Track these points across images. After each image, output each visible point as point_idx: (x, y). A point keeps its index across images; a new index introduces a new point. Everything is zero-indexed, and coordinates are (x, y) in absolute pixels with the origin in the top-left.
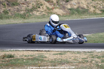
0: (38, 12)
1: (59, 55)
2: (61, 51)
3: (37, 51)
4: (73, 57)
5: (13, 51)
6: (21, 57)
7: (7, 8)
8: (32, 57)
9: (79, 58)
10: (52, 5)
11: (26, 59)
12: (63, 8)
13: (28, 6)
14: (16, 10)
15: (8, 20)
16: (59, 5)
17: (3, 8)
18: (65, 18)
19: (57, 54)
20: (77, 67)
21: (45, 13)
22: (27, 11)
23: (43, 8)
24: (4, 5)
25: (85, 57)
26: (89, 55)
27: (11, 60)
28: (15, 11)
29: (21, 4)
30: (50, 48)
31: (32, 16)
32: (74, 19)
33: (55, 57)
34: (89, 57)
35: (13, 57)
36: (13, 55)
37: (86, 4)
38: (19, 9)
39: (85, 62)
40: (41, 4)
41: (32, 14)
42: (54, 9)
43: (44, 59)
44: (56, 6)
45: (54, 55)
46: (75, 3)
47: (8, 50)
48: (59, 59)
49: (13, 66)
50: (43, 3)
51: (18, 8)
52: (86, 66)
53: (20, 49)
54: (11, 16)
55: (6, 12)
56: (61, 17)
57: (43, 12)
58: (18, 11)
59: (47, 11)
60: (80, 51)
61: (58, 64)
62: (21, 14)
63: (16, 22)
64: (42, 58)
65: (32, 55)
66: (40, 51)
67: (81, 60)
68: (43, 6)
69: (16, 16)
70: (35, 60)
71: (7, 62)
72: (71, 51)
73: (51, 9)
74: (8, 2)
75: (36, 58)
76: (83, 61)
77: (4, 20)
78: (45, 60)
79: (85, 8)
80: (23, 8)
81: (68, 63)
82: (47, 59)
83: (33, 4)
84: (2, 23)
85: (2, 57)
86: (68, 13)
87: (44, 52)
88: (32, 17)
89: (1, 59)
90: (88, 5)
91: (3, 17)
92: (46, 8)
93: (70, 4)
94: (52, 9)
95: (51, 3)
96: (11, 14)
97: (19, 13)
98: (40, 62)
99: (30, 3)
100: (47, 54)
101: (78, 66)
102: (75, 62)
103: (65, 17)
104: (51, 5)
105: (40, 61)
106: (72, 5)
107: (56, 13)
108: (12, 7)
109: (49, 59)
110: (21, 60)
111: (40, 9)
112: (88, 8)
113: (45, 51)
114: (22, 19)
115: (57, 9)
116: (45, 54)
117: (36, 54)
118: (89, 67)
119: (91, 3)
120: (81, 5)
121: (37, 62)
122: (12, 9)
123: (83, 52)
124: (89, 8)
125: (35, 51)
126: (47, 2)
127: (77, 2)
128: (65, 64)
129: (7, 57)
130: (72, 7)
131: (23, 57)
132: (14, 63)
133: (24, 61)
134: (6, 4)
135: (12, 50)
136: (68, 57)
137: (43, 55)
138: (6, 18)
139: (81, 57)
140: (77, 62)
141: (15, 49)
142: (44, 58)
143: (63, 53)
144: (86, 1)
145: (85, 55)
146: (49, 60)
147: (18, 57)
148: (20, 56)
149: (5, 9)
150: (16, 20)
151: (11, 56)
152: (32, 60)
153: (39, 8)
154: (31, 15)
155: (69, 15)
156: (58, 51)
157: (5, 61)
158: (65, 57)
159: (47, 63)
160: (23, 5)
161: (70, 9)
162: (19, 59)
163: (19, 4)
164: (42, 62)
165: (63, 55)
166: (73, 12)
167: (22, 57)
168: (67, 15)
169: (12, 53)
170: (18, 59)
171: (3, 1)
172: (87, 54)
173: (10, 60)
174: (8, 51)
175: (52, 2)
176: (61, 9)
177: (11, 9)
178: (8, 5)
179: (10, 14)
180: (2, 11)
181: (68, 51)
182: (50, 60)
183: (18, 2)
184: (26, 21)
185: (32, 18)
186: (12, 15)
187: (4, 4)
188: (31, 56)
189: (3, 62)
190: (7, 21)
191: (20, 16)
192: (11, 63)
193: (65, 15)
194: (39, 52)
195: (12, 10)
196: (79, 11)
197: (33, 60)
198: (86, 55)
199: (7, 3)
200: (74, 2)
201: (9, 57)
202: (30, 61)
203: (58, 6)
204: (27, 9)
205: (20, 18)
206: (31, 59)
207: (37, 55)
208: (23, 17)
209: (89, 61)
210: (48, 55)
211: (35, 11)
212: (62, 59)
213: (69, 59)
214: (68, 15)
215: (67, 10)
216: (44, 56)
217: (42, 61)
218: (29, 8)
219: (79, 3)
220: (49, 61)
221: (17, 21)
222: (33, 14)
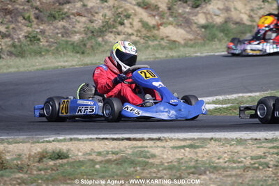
0: (118, 36)
1: (187, 149)
2: (194, 139)
3: (129, 139)
4: (226, 155)
5: (65, 140)
6: (88, 157)
7: (36, 26)
8: (118, 157)
9: (244, 156)
10: (157, 17)
11: (101, 162)
12: (186, 23)
13: (91, 21)
14: (61, 31)
15: (39, 58)
16: (176, 17)
17: (25, 28)
18: (192, 49)
19: (183, 147)
20: (240, 181)
21: (138, 38)
22: (90, 35)
23: (131, 24)
24: (28, 19)
25: (260, 152)
26: (270, 148)
27: (62, 165)
28: (57, 33)
29: (73, 14)
30: (162, 132)
31: (103, 46)
32: (216, 54)
33: (179, 154)
34: (269, 153)
35: (67, 157)
36: (65, 151)
37: (247, 12)
38: (68, 29)
39: (261, 167)
40: (125, 14)
41: (103, 40)
42: (161, 27)
43: (151, 161)
44: (168, 19)
45: (175, 150)
46: (218, 9)
47: (51, 139)
48: (191, 161)
49: (69, 182)
50: (131, 11)
51: (64, 27)
52: (264, 178)
53: (81, 134)
54: (48, 48)
55: (34, 37)
56: (182, 49)
57: (133, 34)
58: (66, 33)
59: (144, 32)
60: (243, 138)
61: (189, 174)
62: (74, 42)
63: (62, 64)
64: (144, 159)
65: (117, 150)
66: (135, 139)
67: (250, 161)
68: (133, 19)
69: (59, 48)
70: (126, 165)
71: (52, 170)
72: (221, 139)
73: (154, 27)
74: (37, 11)
75: (127, 158)
76: (255, 164)
77: (28, 59)
78: (153, 165)
79: (244, 24)
80: (79, 27)
81: (215, 169)
82: (156, 161)
83: (104, 16)
84: (24, 66)
85: (37, 159)
86: (199, 37)
87: (148, 142)
88: (103, 49)
89: (36, 164)
90: (252, 14)
91: (24, 51)
92: (140, 24)
93: (204, 13)
94: (156, 28)
95: (153, 10)
96: (47, 44)
97: (69, 39)
98: (138, 168)
99: (96, 13)
100: (155, 147)
101: (241, 177)
102: (233, 168)
103: (191, 46)
104: (154, 16)
105: (139, 166)
106: (209, 16)
107: (167, 37)
108: (49, 24)
109: (164, 161)
110: (88, 164)
111: (125, 27)
112: (251, 21)
113: (150, 139)
114: (78, 55)
115: (170, 26)
116: (151, 147)
117: (125, 147)
118: (273, 180)
119: (261, 8)
120: (234, 15)
121: (132, 169)
122: (50, 29)
123: (251, 139)
124: (254, 21)
125: (123, 139)
126: (143, 8)
127: (221, 7)
128: (208, 172)
129: (50, 158)
130: (210, 21)
131: (93, 157)
132: (70, 174)
133: (97, 166)
134: (32, 17)
135: (61, 138)
136: (215, 154)
137: (146, 149)
138: (33, 54)
139: (247, 153)
140: (238, 168)
141: (68, 137)
142: (149, 158)
143: (197, 144)
144: (246, 5)
145: (258, 147)
146: (162, 164)
147: (80, 155)
148: (84, 155)
149: (30, 29)
150: (61, 60)
151: (60, 156)
152: (117, 164)
153: (122, 24)
154: (100, 44)
155: (202, 41)
156: (185, 140)
157: (45, 169)
158: (205, 155)
159: (159, 171)
160: (78, 18)
161: (205, 27)
162: (81, 163)
163: (68, 17)
164: (144, 169)
165: (201, 149)
166: (214, 35)
167: (91, 157)
168: (198, 43)
169: (63, 147)
170: (80, 161)
171: (26, 8)
172: (264, 144)
173: (59, 166)
174: (49, 142)
175: (157, 8)
176: (179, 25)
177: (47, 28)
178: (37, 18)
179: (43, 43)
180: (22, 35)
181: (212, 139)
182: (166, 164)
183: (66, 10)
184: (89, 62)
185: (104, 51)
186: (50, 46)
187: (26, 16)
188: (113, 153)
189: (40, 170)
190: (37, 61)
191: (71, 47)
192: (63, 172)
193: (192, 42)
194: (135, 142)
195: (50, 31)
196: (227, 30)
197: (121, 164)
198: (262, 149)
199: (35, 14)
200: (215, 8)
201: (57, 157)
202: (113, 166)
203: (171, 19)
204: (88, 29)
205: (71, 54)
206: (116, 160)
207: (130, 151)
208: (80, 49)
209: (271, 163)
210: (159, 149)
211: (110, 34)
212: (197, 161)
213: (217, 161)
214: (199, 41)
215: (197, 29)
216: (148, 152)
217: (145, 165)
218: (94, 24)
219: (227, 10)
220: (163, 167)
221: (64, 62)
222: (106, 42)
